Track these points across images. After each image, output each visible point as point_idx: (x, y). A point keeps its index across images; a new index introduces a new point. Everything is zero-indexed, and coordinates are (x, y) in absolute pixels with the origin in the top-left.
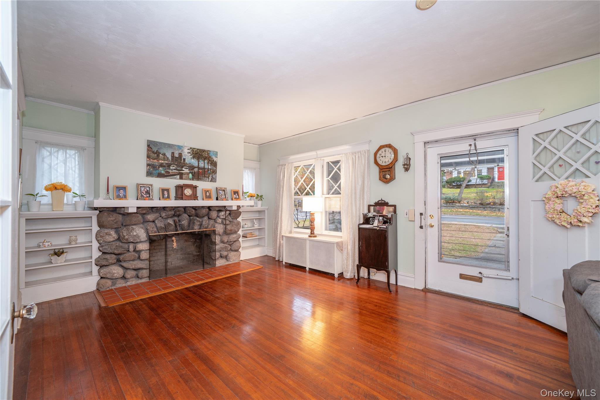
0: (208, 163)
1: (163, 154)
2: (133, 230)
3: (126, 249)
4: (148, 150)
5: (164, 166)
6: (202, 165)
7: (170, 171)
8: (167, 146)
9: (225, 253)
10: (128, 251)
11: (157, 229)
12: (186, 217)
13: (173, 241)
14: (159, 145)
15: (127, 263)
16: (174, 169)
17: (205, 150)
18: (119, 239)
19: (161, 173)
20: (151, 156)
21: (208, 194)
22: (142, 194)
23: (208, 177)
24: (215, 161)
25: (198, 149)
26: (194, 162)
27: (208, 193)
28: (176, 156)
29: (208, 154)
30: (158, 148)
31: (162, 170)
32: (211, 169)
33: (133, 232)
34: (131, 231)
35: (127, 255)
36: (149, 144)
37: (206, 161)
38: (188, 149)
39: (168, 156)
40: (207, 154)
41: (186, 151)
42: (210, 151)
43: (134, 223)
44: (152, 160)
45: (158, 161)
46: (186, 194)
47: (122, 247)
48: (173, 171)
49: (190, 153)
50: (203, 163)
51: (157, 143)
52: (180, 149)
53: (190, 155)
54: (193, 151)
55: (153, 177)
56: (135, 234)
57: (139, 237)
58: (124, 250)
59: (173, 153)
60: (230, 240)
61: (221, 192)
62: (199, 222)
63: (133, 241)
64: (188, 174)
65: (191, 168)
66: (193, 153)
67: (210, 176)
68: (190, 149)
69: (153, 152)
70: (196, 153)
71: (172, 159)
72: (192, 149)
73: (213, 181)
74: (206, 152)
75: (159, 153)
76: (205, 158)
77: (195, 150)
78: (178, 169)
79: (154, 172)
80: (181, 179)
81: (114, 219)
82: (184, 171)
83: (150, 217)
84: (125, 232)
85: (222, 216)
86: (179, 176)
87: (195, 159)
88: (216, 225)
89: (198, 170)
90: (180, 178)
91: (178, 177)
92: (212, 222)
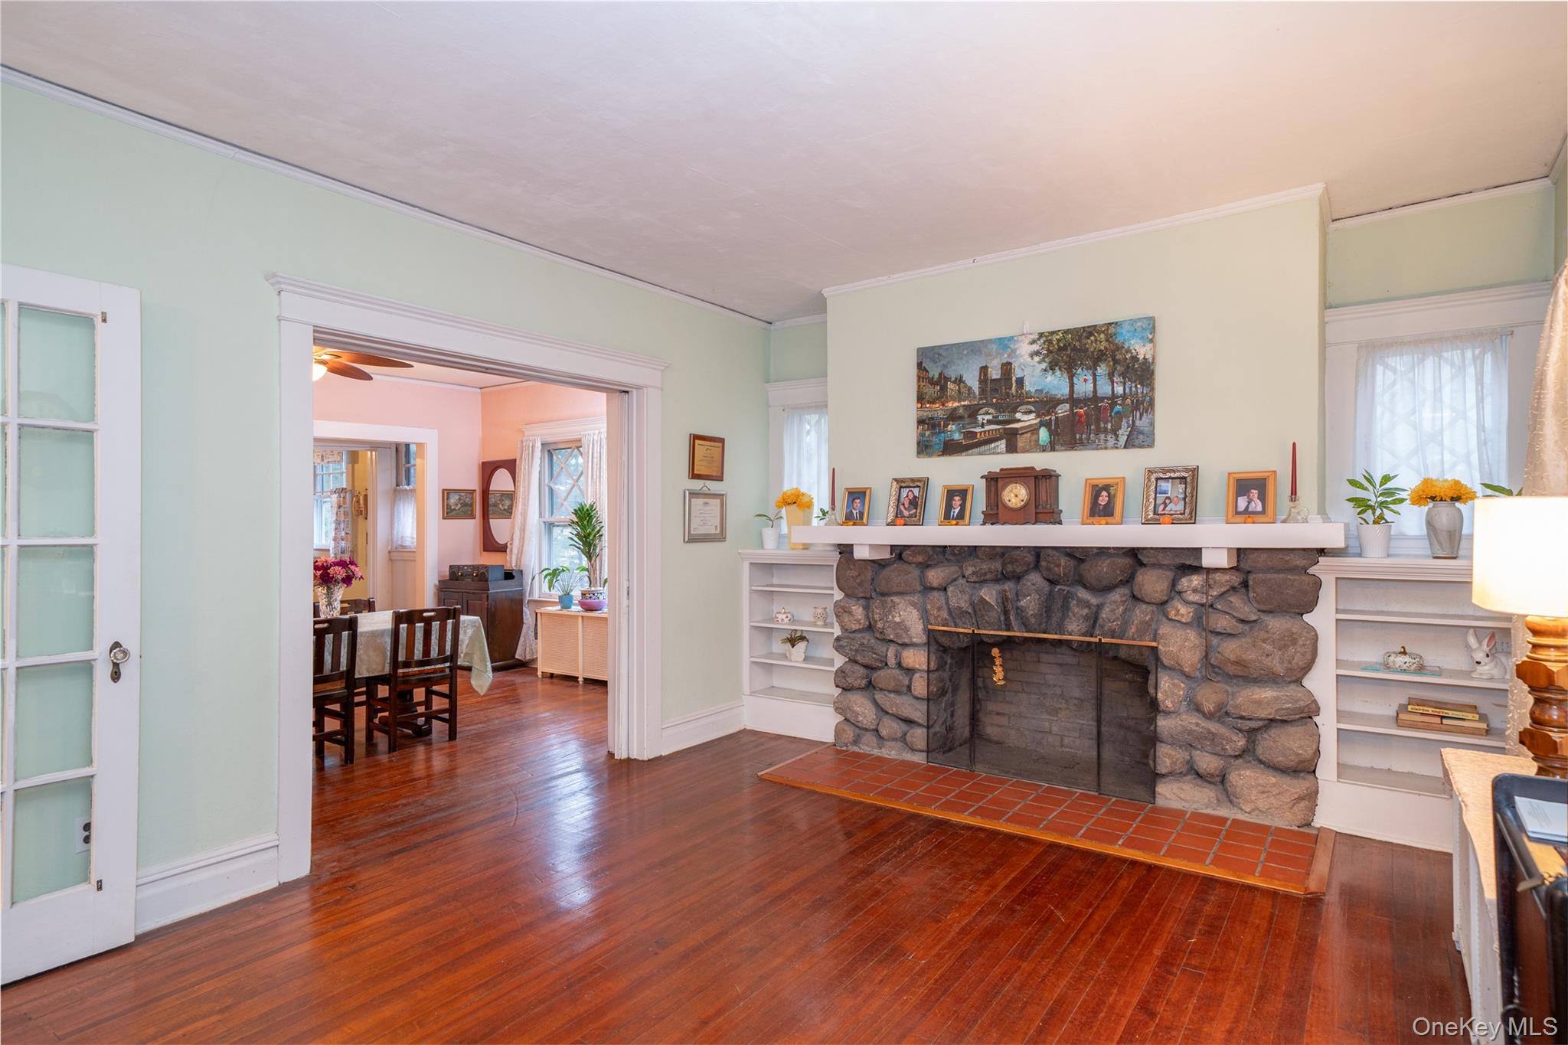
0: (1111, 375)
1: (956, 379)
2: (894, 607)
3: (882, 656)
4: (919, 378)
5: (961, 418)
6: (1084, 386)
7: (978, 430)
8: (965, 352)
9: (1207, 762)
10: (886, 664)
11: (950, 613)
12: (1033, 585)
13: (992, 659)
14: (944, 354)
15: (883, 696)
16: (990, 422)
17: (1096, 326)
18: (870, 628)
19: (953, 440)
20: (926, 393)
21: (1103, 499)
22: (902, 507)
23: (1115, 432)
24: (1141, 357)
25: (1066, 332)
26: (1056, 384)
27: (1104, 493)
28: (994, 377)
29: (1109, 338)
30: (944, 365)
31: (954, 432)
32: (1124, 397)
33: (894, 613)
34: (890, 612)
35: (882, 673)
36: (920, 361)
37: (1102, 369)
38: (1033, 342)
39: (969, 383)
40: (1107, 340)
41: (1025, 349)
42: (1116, 323)
43: (895, 589)
44: (928, 405)
45: (943, 405)
46: (1009, 504)
47: (872, 649)
48: (987, 428)
49: (1037, 353)
50: (1090, 378)
51: (941, 351)
52: (1006, 347)
53: (1039, 362)
54: (1050, 342)
55: (930, 455)
56: (897, 619)
57: (906, 630)
58: (877, 659)
59: (984, 370)
60: (1235, 707)
61: (1166, 486)
62: (1088, 605)
63: (895, 640)
64: (1034, 430)
65: (1045, 404)
66: (1048, 350)
67: (1124, 423)
68: (1039, 339)
69: (932, 382)
70: (1060, 349)
71: (982, 390)
72: (1046, 337)
73: (1137, 442)
74: (1099, 332)
75: (947, 379)
76: (1098, 358)
77: (1055, 337)
78: (1001, 418)
79: (935, 440)
80: (1012, 452)
81: (857, 574)
82: (1019, 421)
83: (933, 576)
84: (878, 611)
85: (1195, 591)
86: (1004, 440)
87: (1058, 373)
88: (1165, 629)
89: (1071, 409)
90: (1007, 447)
91: (1002, 445)
92: (1141, 613)
